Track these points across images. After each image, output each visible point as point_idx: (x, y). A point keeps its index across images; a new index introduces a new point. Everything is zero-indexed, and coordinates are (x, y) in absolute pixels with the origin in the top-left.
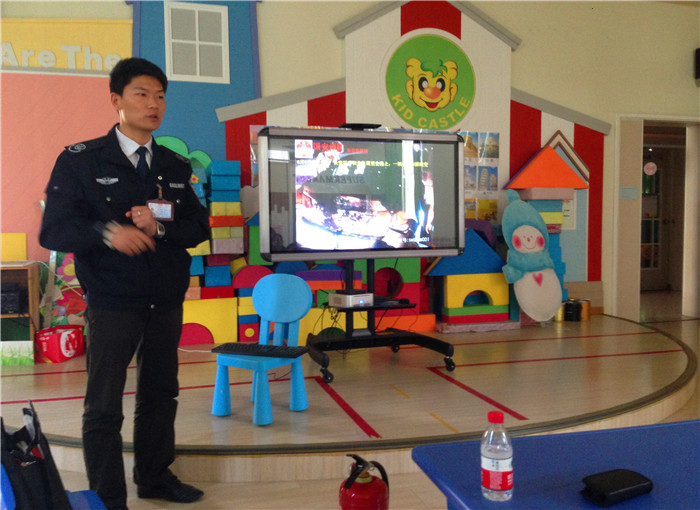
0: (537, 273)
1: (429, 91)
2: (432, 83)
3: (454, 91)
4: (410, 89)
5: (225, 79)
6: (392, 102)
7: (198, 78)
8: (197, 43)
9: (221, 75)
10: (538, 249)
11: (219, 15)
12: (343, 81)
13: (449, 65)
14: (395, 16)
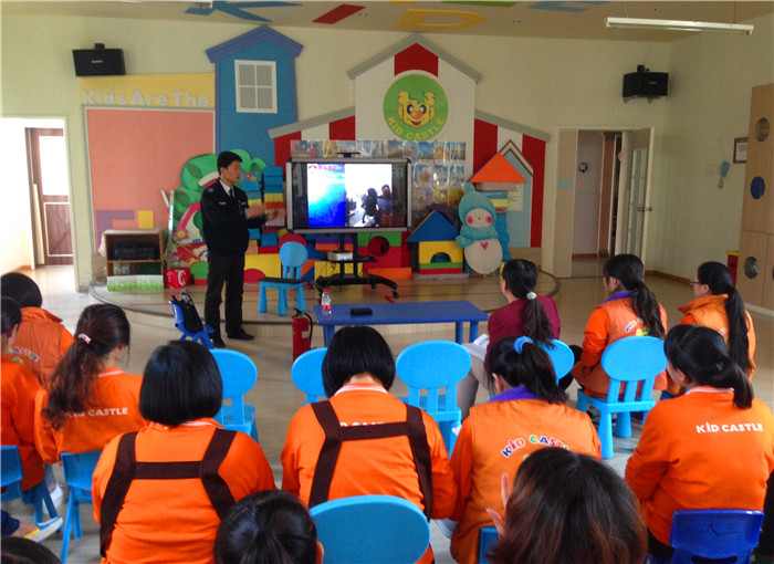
0: (484, 242)
2: (417, 107)
3: (432, 114)
4: (401, 113)
5: (274, 110)
6: (388, 122)
7: (256, 110)
8: (256, 87)
9: (271, 107)
10: (487, 225)
11: (270, 67)
12: (353, 109)
13: (429, 95)
14: (391, 62)
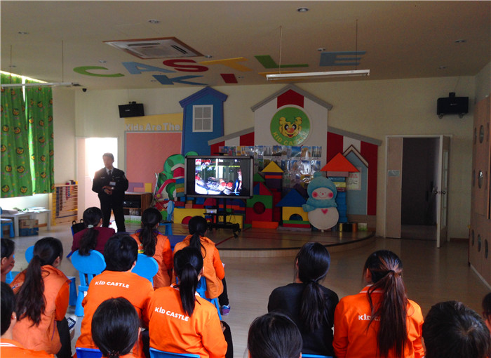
0: (324, 209)
1: (289, 130)
2: (290, 126)
3: (300, 129)
4: (281, 130)
5: (211, 130)
6: (273, 136)
7: (202, 131)
8: (203, 118)
10: (328, 198)
11: (210, 108)
12: (253, 128)
13: (298, 118)
14: (275, 101)
